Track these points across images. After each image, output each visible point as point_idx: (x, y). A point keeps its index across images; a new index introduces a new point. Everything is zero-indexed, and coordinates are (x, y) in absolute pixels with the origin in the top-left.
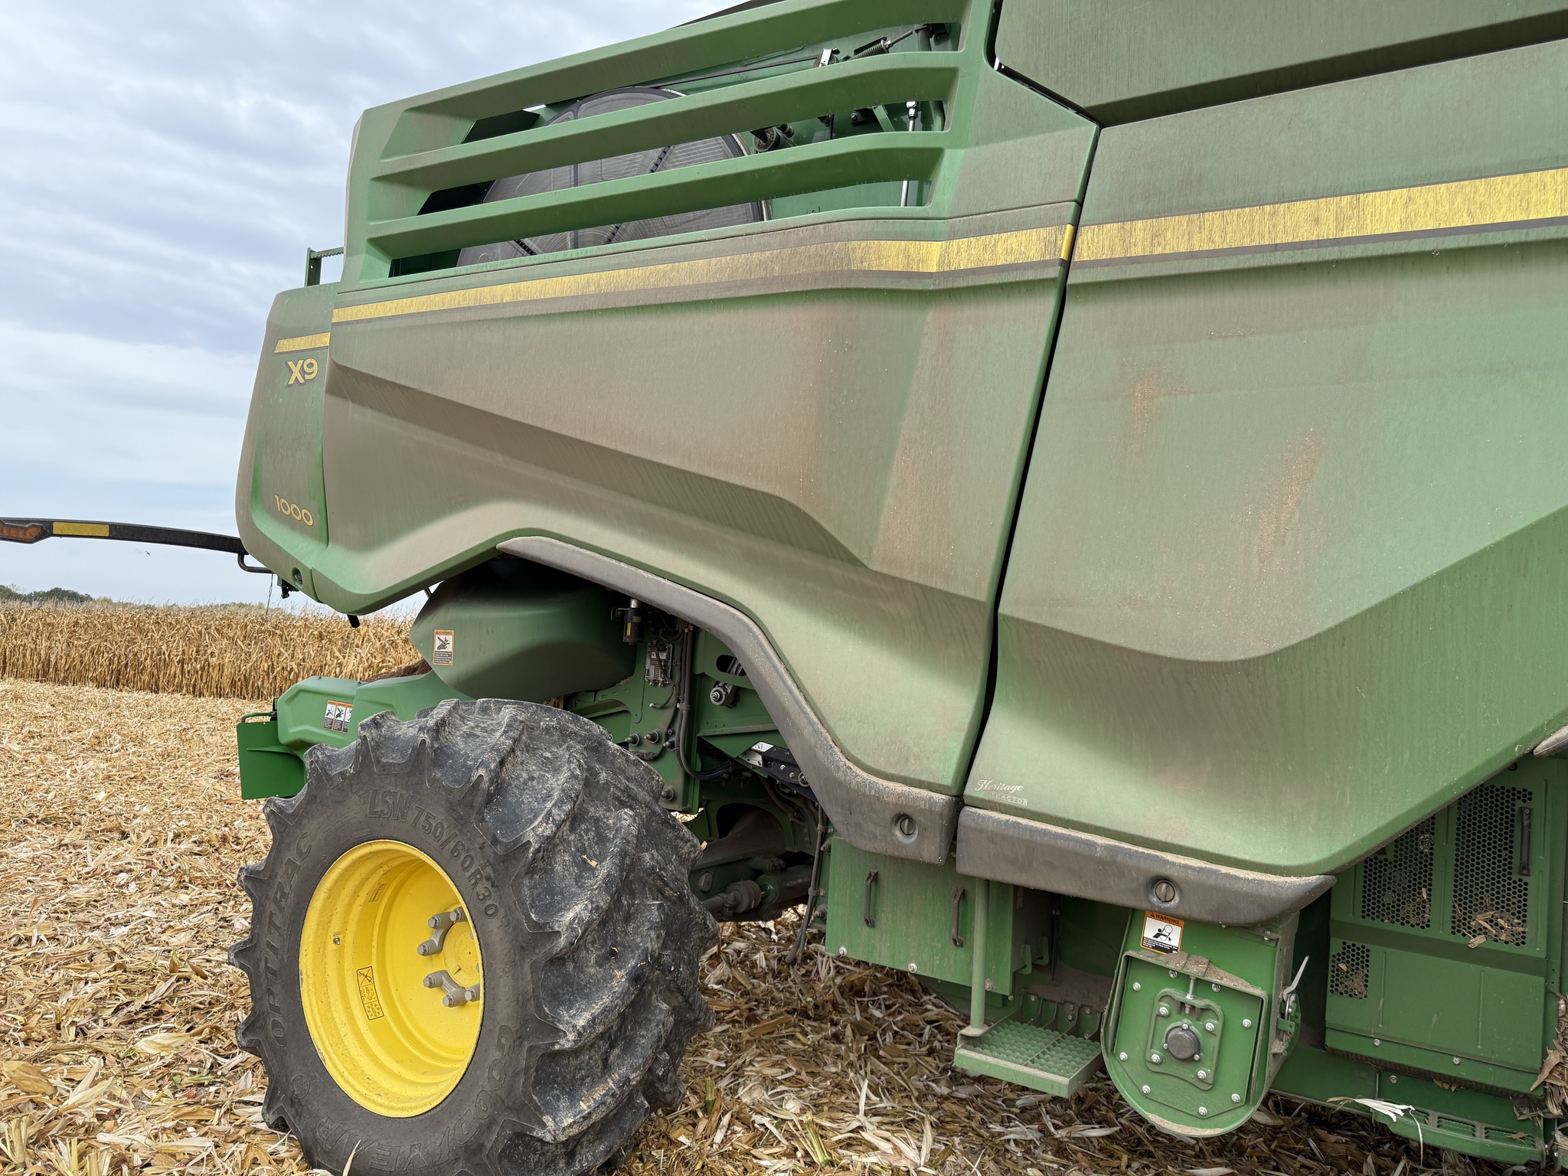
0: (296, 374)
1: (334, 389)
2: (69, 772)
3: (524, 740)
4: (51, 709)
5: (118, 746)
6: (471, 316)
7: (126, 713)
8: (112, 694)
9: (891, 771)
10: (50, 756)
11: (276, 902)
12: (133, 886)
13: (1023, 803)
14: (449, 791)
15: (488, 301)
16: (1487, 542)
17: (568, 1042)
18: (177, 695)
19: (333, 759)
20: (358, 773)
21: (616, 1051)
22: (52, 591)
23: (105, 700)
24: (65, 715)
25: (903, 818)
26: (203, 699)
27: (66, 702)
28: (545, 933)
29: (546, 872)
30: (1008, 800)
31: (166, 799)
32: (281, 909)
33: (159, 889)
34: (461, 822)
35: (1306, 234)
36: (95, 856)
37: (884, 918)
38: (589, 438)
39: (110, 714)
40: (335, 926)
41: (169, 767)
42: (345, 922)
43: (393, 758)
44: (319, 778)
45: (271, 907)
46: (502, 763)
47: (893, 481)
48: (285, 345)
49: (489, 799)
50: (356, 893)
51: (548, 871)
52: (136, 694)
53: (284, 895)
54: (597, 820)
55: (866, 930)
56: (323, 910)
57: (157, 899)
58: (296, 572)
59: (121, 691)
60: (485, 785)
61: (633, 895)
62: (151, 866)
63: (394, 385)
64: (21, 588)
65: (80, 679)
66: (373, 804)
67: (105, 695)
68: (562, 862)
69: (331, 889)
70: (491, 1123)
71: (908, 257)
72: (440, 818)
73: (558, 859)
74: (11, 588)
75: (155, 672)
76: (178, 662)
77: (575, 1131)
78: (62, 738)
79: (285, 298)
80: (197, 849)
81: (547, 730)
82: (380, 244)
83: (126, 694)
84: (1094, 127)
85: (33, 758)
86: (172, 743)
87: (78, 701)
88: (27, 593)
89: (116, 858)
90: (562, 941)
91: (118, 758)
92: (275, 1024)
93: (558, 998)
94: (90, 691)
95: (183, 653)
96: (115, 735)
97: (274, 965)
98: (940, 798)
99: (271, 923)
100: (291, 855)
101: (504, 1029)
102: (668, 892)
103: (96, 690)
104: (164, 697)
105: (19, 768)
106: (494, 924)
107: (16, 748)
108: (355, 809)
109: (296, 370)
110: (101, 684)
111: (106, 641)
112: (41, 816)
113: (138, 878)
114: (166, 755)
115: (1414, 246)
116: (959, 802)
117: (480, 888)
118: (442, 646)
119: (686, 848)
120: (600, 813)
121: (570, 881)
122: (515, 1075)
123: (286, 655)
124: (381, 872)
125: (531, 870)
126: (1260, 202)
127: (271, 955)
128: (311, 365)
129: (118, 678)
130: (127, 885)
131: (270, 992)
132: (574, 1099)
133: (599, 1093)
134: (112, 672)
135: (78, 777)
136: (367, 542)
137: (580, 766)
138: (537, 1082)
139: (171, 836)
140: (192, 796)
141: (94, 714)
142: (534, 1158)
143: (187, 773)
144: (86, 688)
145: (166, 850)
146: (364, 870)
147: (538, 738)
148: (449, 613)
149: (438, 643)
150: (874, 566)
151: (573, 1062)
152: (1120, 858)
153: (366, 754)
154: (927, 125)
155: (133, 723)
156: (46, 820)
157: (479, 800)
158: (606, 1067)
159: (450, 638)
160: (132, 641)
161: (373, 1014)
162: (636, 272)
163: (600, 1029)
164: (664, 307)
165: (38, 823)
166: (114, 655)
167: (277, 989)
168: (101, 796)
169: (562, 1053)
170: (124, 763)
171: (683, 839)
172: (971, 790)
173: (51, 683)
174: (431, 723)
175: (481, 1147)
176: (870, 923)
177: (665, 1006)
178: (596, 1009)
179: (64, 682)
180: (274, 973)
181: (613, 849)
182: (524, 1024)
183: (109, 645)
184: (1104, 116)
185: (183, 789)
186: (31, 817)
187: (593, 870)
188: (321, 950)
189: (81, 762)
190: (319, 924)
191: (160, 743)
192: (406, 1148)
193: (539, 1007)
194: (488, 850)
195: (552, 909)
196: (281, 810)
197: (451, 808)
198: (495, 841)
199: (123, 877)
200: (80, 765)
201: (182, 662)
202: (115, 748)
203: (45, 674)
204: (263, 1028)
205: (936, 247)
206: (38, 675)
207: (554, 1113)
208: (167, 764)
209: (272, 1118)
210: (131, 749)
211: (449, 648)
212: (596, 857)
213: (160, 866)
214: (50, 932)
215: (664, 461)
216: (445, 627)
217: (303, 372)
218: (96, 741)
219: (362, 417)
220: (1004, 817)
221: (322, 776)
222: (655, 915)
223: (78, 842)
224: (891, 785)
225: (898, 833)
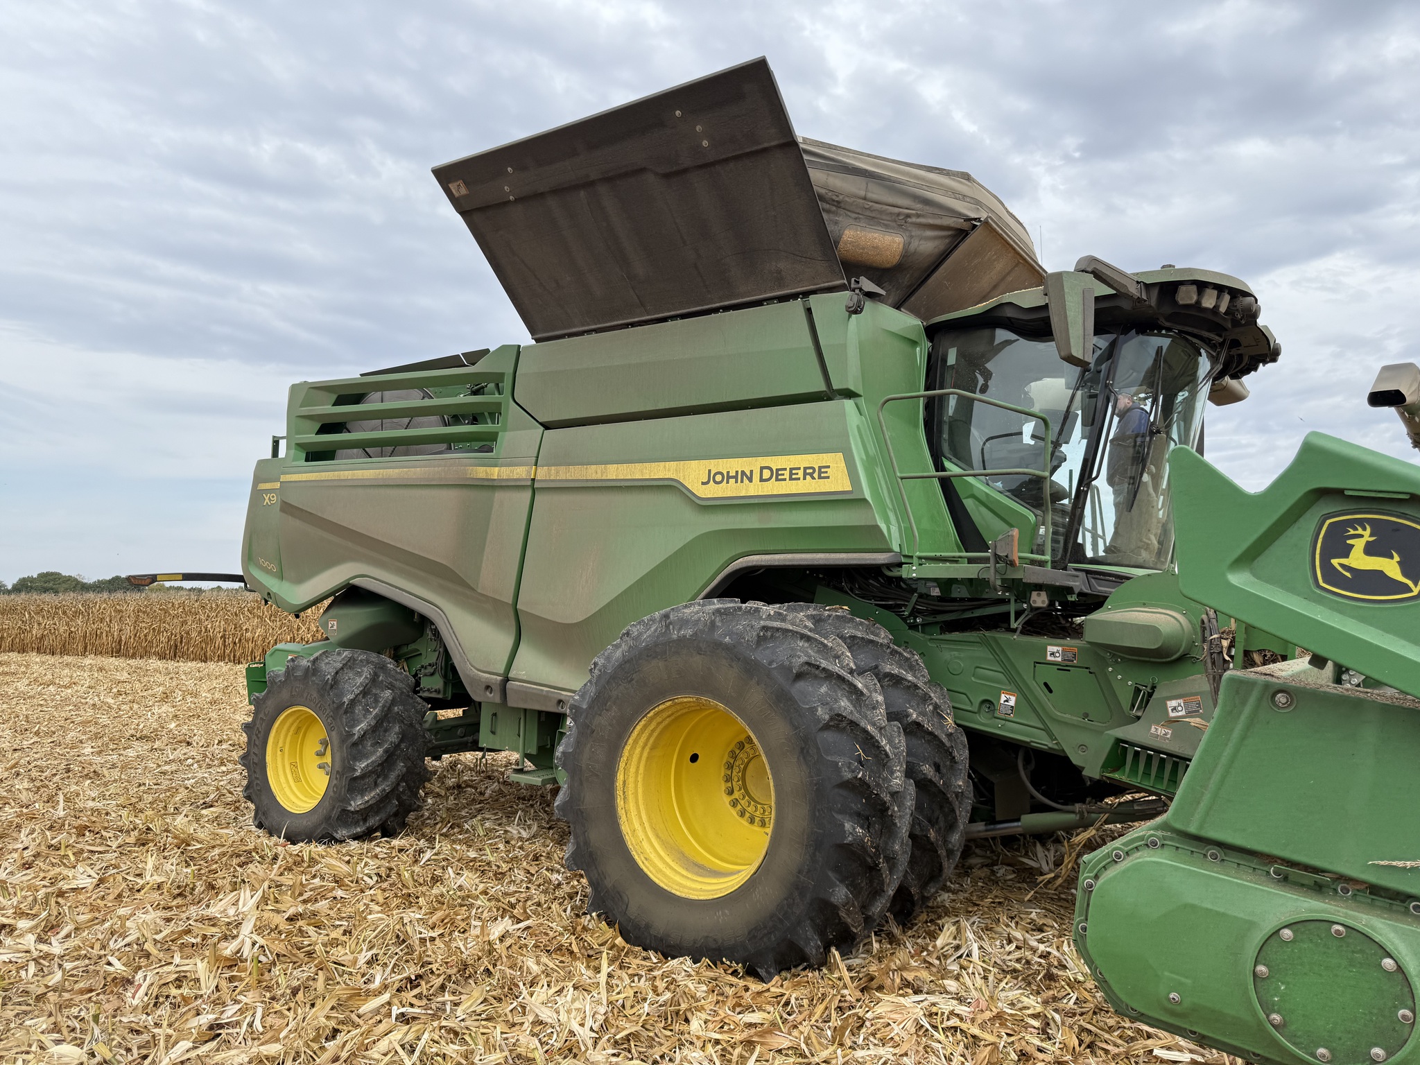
0: (267, 500)
1: (282, 510)
2: (149, 713)
3: (349, 664)
4: (129, 676)
5: (181, 698)
6: (335, 483)
7: (183, 677)
8: (171, 665)
9: (484, 669)
10: (136, 706)
11: (256, 735)
12: (196, 765)
13: (525, 678)
14: (318, 684)
15: (342, 478)
16: (632, 583)
17: (358, 774)
18: (221, 664)
19: (277, 676)
20: (286, 680)
21: (380, 779)
22: (113, 578)
23: (167, 669)
24: (139, 680)
25: (488, 687)
26: (241, 666)
27: (138, 671)
28: (351, 735)
29: (352, 712)
30: (520, 677)
31: (213, 727)
32: (258, 738)
33: (209, 767)
34: (322, 696)
35: (594, 477)
36: (172, 753)
37: (498, 731)
38: (380, 539)
39: (171, 678)
40: (280, 744)
41: (215, 710)
42: (284, 743)
43: (299, 673)
44: (272, 684)
45: (254, 737)
46: (337, 673)
47: (485, 557)
48: (262, 486)
49: (332, 687)
50: (288, 730)
51: (353, 712)
52: (189, 664)
53: (259, 732)
54: (376, 695)
55: (492, 735)
56: (274, 738)
57: (210, 770)
58: (269, 594)
59: (178, 661)
60: (330, 681)
61: (389, 722)
62: (205, 756)
63: (306, 511)
64: (86, 577)
65: (145, 654)
66: (291, 692)
67: (166, 666)
68: (358, 709)
69: (278, 728)
70: (334, 807)
71: (487, 473)
72: (315, 695)
73: (357, 708)
74: (78, 577)
75: (204, 646)
76: (221, 638)
77: (362, 807)
78: (141, 694)
79: (261, 464)
80: (231, 748)
81: (361, 661)
82: (300, 446)
83: (182, 664)
84: (542, 428)
85: (123, 707)
86: (217, 695)
87: (147, 670)
88: (91, 581)
89: (185, 754)
90: (356, 737)
91: (181, 705)
92: (257, 784)
93: (355, 759)
94: (154, 663)
95: (225, 631)
96: (177, 691)
97: (256, 761)
98: (499, 678)
99: (255, 744)
100: (262, 715)
101: (338, 772)
102: (406, 722)
103: (159, 662)
104: (212, 665)
105: (117, 713)
106: (334, 733)
107: (113, 701)
108: (285, 694)
109: (267, 498)
110: (162, 657)
111: (164, 622)
112: (138, 736)
113: (198, 762)
114: (213, 702)
115: (618, 484)
116: (507, 679)
117: (329, 721)
118: (332, 627)
119: (419, 707)
120: (378, 692)
121: (361, 716)
122: (341, 788)
123: (304, 628)
124: (298, 721)
125: (346, 712)
126: (583, 464)
127: (255, 757)
128: (273, 497)
129: (175, 651)
130: (192, 765)
131: (255, 772)
132: (363, 796)
133: (373, 794)
134: (171, 648)
135: (156, 717)
136: (300, 580)
137: (370, 674)
138: (348, 790)
139: (216, 742)
140: (230, 724)
141: (161, 679)
142: (350, 820)
143: (228, 711)
144: (151, 661)
145: (215, 749)
146: (291, 720)
147: (357, 664)
148: (335, 611)
149: (330, 625)
150: (479, 591)
151: (362, 782)
152: (550, 694)
153: (289, 672)
154: (493, 423)
155: (190, 684)
156: (141, 738)
157: (328, 687)
158: (376, 785)
159: (335, 623)
160: (184, 623)
161: (297, 780)
162: (397, 471)
163: (370, 768)
164: (406, 486)
165: (137, 739)
166: (172, 634)
167: (257, 770)
168: (173, 725)
169: (357, 778)
170: (185, 708)
171: (417, 703)
172: (511, 675)
173: (123, 658)
174: (312, 659)
175: (330, 817)
176: (493, 733)
177: (402, 764)
178: (370, 761)
179: (133, 656)
180: (256, 764)
181: (381, 705)
182: (344, 769)
183: (167, 626)
184: (547, 426)
185: (225, 722)
186: (132, 736)
187: (371, 712)
188: (275, 754)
189: (156, 708)
190: (273, 743)
191: (209, 695)
192: (305, 822)
193: (349, 762)
194: (331, 706)
195: (353, 726)
196: (258, 697)
197: (319, 691)
198: (333, 702)
199: (190, 761)
200: (156, 710)
201: (223, 637)
202: (178, 700)
203: (118, 651)
204: (253, 787)
205: (497, 469)
206: (112, 652)
207: (355, 800)
208: (214, 708)
209: (256, 823)
210: (189, 699)
211: (335, 627)
212: (373, 708)
213: (210, 757)
214: (155, 781)
215: (406, 549)
216: (333, 618)
217: (269, 499)
218: (165, 696)
219: (294, 523)
220: (519, 683)
221: (273, 682)
222: (397, 729)
223: (162, 747)
224: (484, 675)
225: (488, 693)
